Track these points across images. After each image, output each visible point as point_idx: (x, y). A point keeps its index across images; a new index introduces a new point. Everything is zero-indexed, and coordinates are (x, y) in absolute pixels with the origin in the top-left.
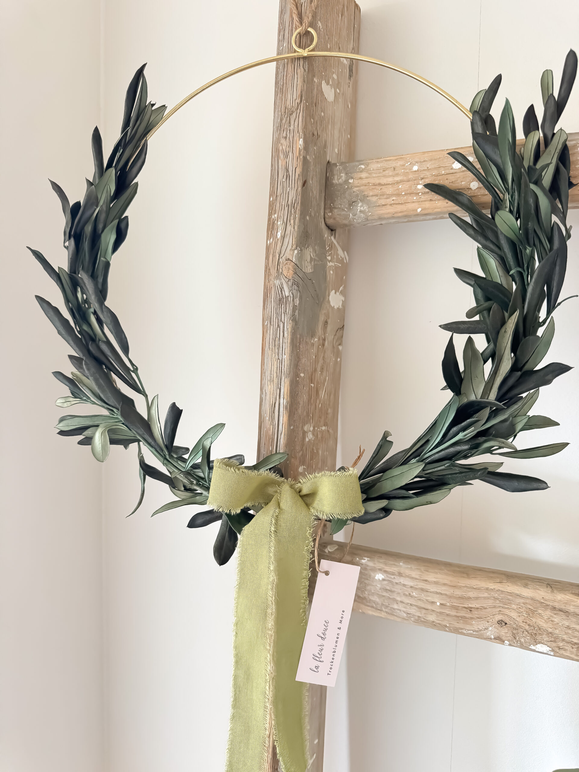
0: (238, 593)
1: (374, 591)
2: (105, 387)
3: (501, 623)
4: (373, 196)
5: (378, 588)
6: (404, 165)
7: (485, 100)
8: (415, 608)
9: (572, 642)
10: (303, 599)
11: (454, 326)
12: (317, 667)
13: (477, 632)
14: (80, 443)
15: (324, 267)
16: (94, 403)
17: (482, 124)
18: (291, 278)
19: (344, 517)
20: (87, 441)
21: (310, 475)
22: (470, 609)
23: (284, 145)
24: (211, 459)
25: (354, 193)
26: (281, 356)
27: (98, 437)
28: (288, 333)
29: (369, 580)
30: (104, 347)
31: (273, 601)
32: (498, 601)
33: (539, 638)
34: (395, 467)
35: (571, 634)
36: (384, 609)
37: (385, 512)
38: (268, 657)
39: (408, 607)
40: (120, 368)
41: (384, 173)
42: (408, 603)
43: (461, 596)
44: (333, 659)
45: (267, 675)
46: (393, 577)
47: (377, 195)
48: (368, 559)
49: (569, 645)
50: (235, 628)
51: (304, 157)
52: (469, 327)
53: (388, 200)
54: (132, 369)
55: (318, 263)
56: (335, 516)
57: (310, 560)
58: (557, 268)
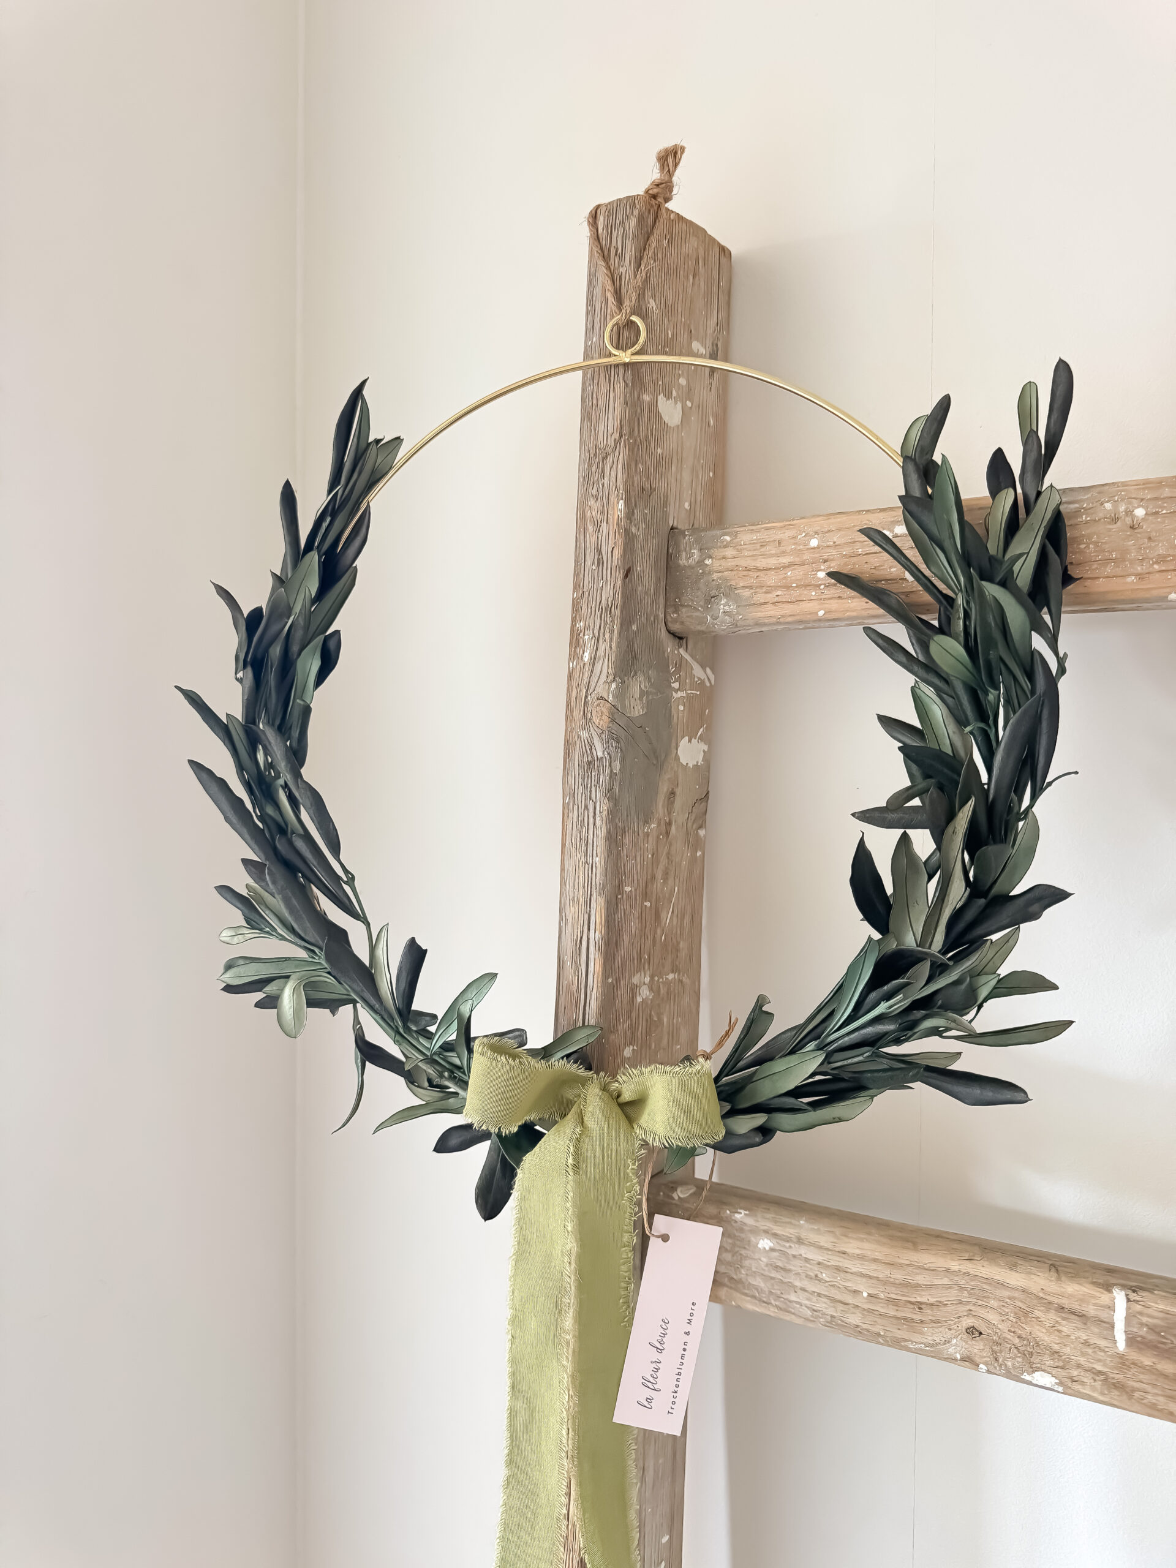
0: (516, 1267)
1: (757, 1269)
2: (302, 913)
3: (972, 1331)
4: (744, 587)
5: (763, 1265)
6: (795, 537)
7: (925, 435)
8: (825, 1300)
9: (1094, 1370)
10: (625, 1282)
11: (877, 814)
12: (650, 1399)
13: (932, 1346)
14: (259, 1005)
15: (666, 702)
16: (283, 938)
17: (919, 477)
18: (605, 728)
19: (688, 1145)
20: (271, 1002)
21: (633, 1070)
22: (920, 1306)
23: (594, 509)
24: (473, 1035)
25: (714, 582)
26: (591, 858)
27: (289, 996)
28: (602, 820)
29: (748, 1250)
30: (300, 844)
31: (571, 1283)
32: (966, 1292)
33: (1036, 1360)
34: (779, 1056)
35: (1091, 1355)
36: (773, 1302)
37: (763, 1135)
38: (563, 1378)
39: (814, 1299)
40: (326, 877)
41: (762, 550)
42: (815, 1292)
43: (903, 1282)
44: (677, 1386)
45: (563, 1410)
46: (787, 1245)
47: (751, 587)
48: (747, 1212)
49: (1088, 1375)
50: (510, 1328)
51: (626, 529)
52: (901, 818)
53: (769, 596)
54: (345, 879)
55: (655, 697)
56: (673, 1141)
57: (635, 1216)
58: (1045, 724)
